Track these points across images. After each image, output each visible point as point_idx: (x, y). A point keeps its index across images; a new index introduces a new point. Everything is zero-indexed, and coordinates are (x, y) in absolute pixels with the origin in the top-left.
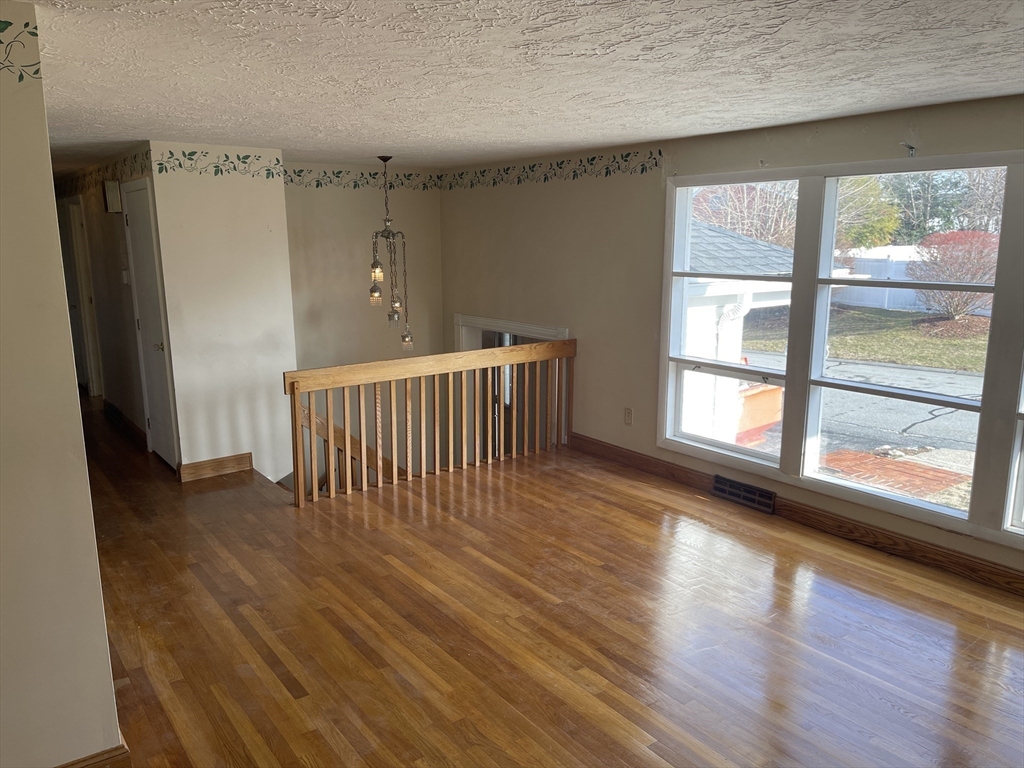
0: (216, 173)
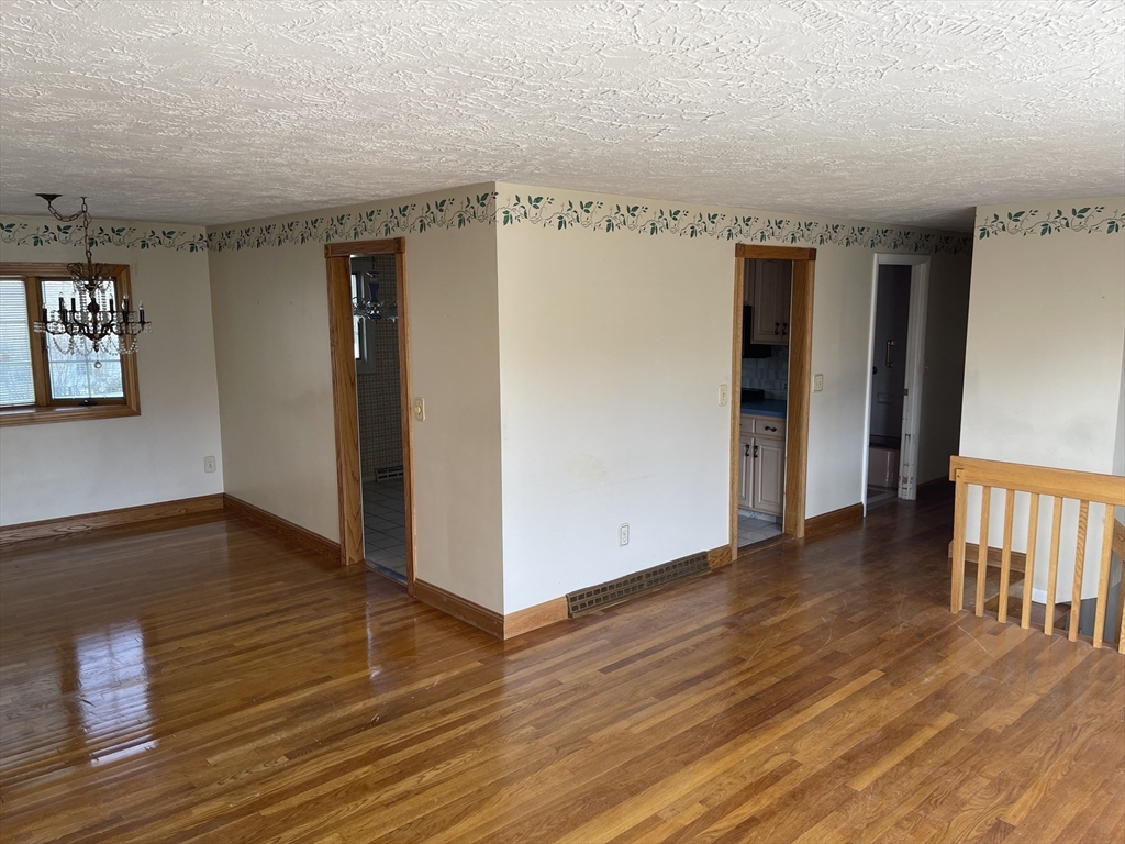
0: (1043, 233)
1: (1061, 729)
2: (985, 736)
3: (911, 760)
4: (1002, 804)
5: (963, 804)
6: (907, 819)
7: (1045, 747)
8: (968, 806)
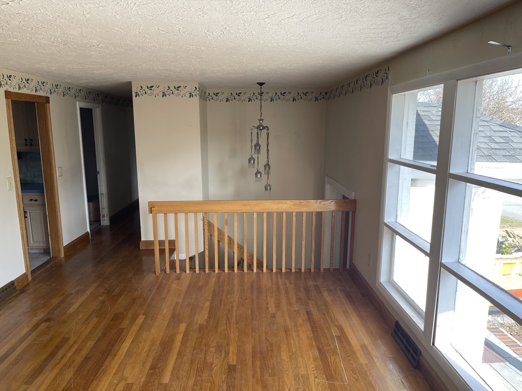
0: (163, 96)
1: (225, 313)
2: (201, 328)
3: (180, 354)
4: (225, 357)
5: (212, 365)
6: (195, 385)
7: (224, 322)
8: (214, 365)
